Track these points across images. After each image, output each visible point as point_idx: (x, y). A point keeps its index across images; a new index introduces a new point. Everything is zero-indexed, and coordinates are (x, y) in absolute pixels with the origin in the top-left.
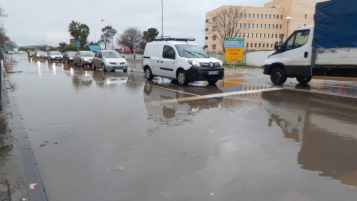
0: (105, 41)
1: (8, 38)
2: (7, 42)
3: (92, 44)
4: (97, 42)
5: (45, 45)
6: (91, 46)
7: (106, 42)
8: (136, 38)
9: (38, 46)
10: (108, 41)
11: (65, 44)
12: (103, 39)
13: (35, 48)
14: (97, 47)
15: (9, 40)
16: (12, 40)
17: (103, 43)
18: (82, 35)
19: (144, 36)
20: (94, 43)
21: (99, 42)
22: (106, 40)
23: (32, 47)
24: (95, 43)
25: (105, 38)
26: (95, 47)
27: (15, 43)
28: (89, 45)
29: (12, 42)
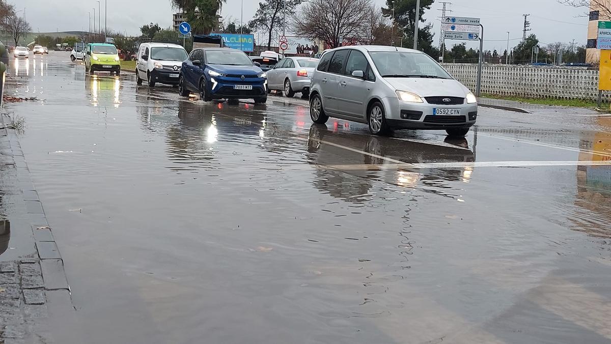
0: (269, 23)
1: (10, 8)
2: (6, 21)
3: (231, 29)
4: (246, 23)
5: (104, 31)
6: (228, 35)
7: (272, 26)
8: (349, 16)
9: (86, 34)
10: (279, 22)
11: (156, 28)
12: (265, 14)
13: (77, 38)
14: (244, 40)
15: (13, 14)
16: (19, 15)
17: (264, 27)
18: (205, 4)
19: (387, 8)
20: (237, 26)
21: (252, 24)
22: (273, 19)
23: (69, 35)
24: (240, 29)
25: (271, 11)
26: (240, 39)
27: (26, 24)
28: (225, 32)
29: (20, 21)
